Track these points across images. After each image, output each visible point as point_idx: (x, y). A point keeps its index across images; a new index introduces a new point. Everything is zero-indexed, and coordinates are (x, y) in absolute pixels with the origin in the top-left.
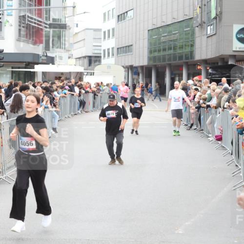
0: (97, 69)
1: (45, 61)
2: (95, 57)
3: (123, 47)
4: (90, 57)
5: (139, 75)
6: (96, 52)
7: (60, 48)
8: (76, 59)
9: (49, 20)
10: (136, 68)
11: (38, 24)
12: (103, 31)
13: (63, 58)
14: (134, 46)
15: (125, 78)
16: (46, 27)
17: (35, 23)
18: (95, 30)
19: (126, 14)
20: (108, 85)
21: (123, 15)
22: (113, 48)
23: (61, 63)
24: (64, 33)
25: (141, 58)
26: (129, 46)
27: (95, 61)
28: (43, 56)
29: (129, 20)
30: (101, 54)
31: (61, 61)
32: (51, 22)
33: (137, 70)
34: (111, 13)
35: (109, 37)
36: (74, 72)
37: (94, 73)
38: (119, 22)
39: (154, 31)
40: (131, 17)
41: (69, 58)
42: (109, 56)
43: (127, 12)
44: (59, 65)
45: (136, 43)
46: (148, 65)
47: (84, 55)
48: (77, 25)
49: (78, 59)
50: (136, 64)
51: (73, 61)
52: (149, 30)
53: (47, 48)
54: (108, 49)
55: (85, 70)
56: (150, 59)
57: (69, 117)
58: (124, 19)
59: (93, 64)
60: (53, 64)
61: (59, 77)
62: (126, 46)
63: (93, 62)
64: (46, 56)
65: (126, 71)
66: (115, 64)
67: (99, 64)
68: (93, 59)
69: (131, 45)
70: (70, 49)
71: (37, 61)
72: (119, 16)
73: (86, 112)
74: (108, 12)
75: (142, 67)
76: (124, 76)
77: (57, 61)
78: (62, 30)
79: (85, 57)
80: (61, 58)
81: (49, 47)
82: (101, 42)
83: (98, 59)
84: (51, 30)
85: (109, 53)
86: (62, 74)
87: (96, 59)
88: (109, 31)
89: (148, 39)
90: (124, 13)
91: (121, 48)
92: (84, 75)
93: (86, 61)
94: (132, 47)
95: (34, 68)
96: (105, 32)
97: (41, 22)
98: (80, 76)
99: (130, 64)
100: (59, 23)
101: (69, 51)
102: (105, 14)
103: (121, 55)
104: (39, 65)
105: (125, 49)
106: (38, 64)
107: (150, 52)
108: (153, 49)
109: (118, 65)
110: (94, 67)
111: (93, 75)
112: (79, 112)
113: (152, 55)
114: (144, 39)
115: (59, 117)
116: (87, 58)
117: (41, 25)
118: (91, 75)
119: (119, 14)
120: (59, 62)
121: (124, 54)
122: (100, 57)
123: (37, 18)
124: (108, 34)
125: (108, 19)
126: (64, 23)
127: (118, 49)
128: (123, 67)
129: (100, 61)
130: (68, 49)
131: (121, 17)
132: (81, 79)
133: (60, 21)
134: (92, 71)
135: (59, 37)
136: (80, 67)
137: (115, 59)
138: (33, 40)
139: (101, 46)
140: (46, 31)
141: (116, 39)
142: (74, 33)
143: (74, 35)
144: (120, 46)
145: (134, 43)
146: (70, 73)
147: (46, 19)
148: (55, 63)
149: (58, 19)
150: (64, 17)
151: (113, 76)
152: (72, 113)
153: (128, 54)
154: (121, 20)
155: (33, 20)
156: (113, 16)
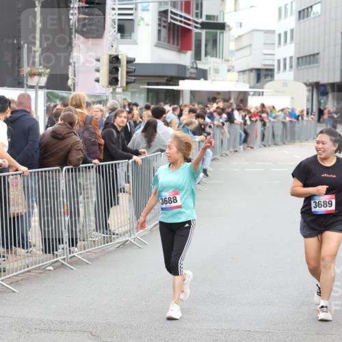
0: (269, 87)
1: (194, 76)
2: (266, 70)
3: (306, 56)
4: (258, 70)
6: (267, 62)
7: (216, 57)
8: (239, 72)
9: (201, 17)
10: (324, 85)
11: (185, 23)
12: (277, 32)
13: (221, 72)
14: (321, 54)
15: (308, 100)
16: (196, 27)
17: (181, 22)
18: (267, 32)
19: (310, 9)
20: (282, 110)
21: (306, 10)
22: (291, 58)
23: (217, 78)
24: (221, 35)
25: (331, 73)
26: (314, 55)
27: (266, 76)
28: (192, 67)
29: (314, 18)
30: (273, 65)
31: (216, 75)
32: (204, 19)
33: (326, 89)
34: (289, 7)
35: (286, 41)
36: (235, 92)
37: (263, 92)
38: (301, 21)
40: (317, 13)
41: (229, 71)
42: (285, 68)
43: (311, 7)
44: (213, 80)
45: (324, 51)
46: (340, 82)
47: (250, 67)
48: (241, 24)
49: (241, 73)
50: (324, 79)
51: (234, 75)
53: (197, 56)
54: (285, 59)
55: (250, 88)
57: (227, 155)
58: (308, 16)
59: (262, 79)
60: (206, 78)
61: (213, 97)
62: (310, 56)
64: (197, 68)
65: (309, 90)
67: (271, 80)
68: (263, 73)
69: (318, 54)
70: (230, 59)
71: (182, 75)
72: (300, 12)
73: (252, 148)
74: (285, 6)
75: (332, 85)
76: (306, 97)
77: (211, 75)
78: (219, 31)
79: (251, 70)
80: (216, 71)
81: (200, 56)
82: (274, 49)
83: (270, 73)
84: (203, 32)
85: (285, 64)
86: (218, 93)
87: (267, 73)
88: (286, 33)
90: (308, 8)
91: (302, 57)
92: (249, 95)
93: (253, 75)
94: (318, 56)
95: (178, 85)
96: (280, 35)
97: (189, 20)
99: (315, 80)
100: (215, 21)
101: (228, 61)
102: (280, 10)
103: (303, 67)
104: (186, 81)
105: (308, 59)
106: (183, 79)
109: (298, 81)
110: (264, 84)
111: (263, 95)
112: (242, 147)
114: (335, 45)
115: (213, 155)
116: (254, 71)
117: (189, 25)
118: (259, 95)
119: (299, 9)
120: (215, 76)
121: (307, 66)
122: (272, 70)
123: (183, 14)
124: (283, 38)
125: (285, 16)
126: (221, 21)
127: (298, 58)
128: (306, 84)
129: (272, 76)
130: (227, 59)
131: (303, 14)
133: (216, 18)
134: (261, 90)
135: (215, 42)
136: (244, 84)
137: (295, 74)
138: (178, 45)
139: (273, 55)
140: (196, 33)
141: (296, 44)
142: (236, 36)
143: (236, 39)
144: (302, 55)
145: (321, 51)
146: (230, 92)
147: (197, 16)
148: (208, 78)
149: (214, 16)
150: (222, 14)
151: (290, 97)
152: (232, 150)
153: (312, 65)
154: (304, 18)
155: (178, 18)
156: (291, 12)
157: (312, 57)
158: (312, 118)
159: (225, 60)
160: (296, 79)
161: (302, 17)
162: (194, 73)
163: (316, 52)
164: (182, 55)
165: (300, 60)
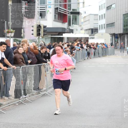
0: (96, 36)
1: (68, 32)
2: (95, 29)
3: (110, 24)
4: (92, 29)
5: (118, 38)
6: (95, 26)
7: (76, 25)
8: (85, 30)
9: (71, 10)
10: (117, 34)
11: (65, 12)
12: (99, 15)
13: (78, 30)
14: (116, 23)
15: (111, 40)
16: (69, 14)
17: (63, 12)
18: (95, 15)
19: (111, 6)
21: (109, 7)
22: (104, 24)
23: (77, 33)
24: (78, 17)
25: (119, 29)
26: (113, 23)
27: (95, 31)
28: (67, 29)
29: (113, 9)
30: (98, 27)
31: (77, 31)
32: (71, 11)
33: (117, 36)
34: (103, 6)
35: (102, 18)
36: (84, 37)
37: (94, 37)
38: (108, 11)
39: (126, 15)
40: (114, 7)
41: (81, 30)
42: (102, 28)
43: (111, 5)
44: (76, 33)
45: (116, 21)
46: (123, 33)
47: (89, 28)
48: (85, 12)
49: (86, 30)
50: (117, 32)
51: (83, 31)
52: (123, 15)
53: (69, 24)
54: (102, 25)
55: (89, 36)
56: (124, 30)
57: (81, 61)
58: (110, 9)
59: (93, 33)
60: (73, 33)
61: (75, 40)
62: (111, 23)
63: (94, 32)
64: (69, 29)
65: (111, 36)
66: (106, 33)
67: (97, 33)
68: (94, 30)
69: (114, 23)
70: (82, 25)
72: (107, 7)
73: (90, 58)
74: (102, 5)
75: (120, 34)
76: (110, 39)
77: (75, 31)
78: (77, 15)
79: (89, 29)
80: (77, 30)
82: (98, 21)
83: (96, 30)
84: (71, 15)
85: (102, 27)
86: (77, 38)
87: (95, 30)
88: (102, 15)
89: (123, 20)
90: (110, 6)
91: (108, 24)
93: (90, 31)
94: (114, 24)
95: (62, 35)
96: (100, 16)
97: (66, 11)
98: (87, 39)
99: (113, 33)
100: (76, 11)
101: (81, 26)
102: (100, 6)
103: (109, 28)
104: (66, 34)
105: (110, 25)
106: (64, 33)
107: (124, 26)
108: (126, 25)
109: (107, 33)
110: (94, 35)
111: (94, 38)
113: (125, 28)
114: (121, 19)
116: (90, 30)
117: (66, 13)
118: (93, 39)
119: (107, 6)
120: (76, 32)
121: (110, 27)
122: (97, 29)
123: (64, 9)
124: (101, 17)
125: (102, 9)
126: (78, 11)
127: (107, 25)
128: (110, 34)
129: (97, 31)
130: (80, 25)
131: (109, 8)
132: (87, 41)
133: (76, 10)
135: (76, 19)
136: (87, 34)
137: (106, 30)
138: (62, 20)
139: (98, 23)
140: (69, 16)
141: (106, 19)
142: (84, 17)
143: (84, 18)
144: (108, 23)
145: (115, 21)
146: (82, 38)
147: (69, 10)
148: (74, 33)
149: (75, 9)
150: (78, 8)
151: (104, 39)
152: (83, 59)
153: (112, 27)
154: (109, 10)
155: (62, 10)
156: (104, 7)
157: (112, 24)
158: (113, 47)
159: (80, 26)
160: (106, 32)
161: (108, 9)
162: (68, 31)
163: (113, 22)
164: (64, 24)
165: (108, 25)
